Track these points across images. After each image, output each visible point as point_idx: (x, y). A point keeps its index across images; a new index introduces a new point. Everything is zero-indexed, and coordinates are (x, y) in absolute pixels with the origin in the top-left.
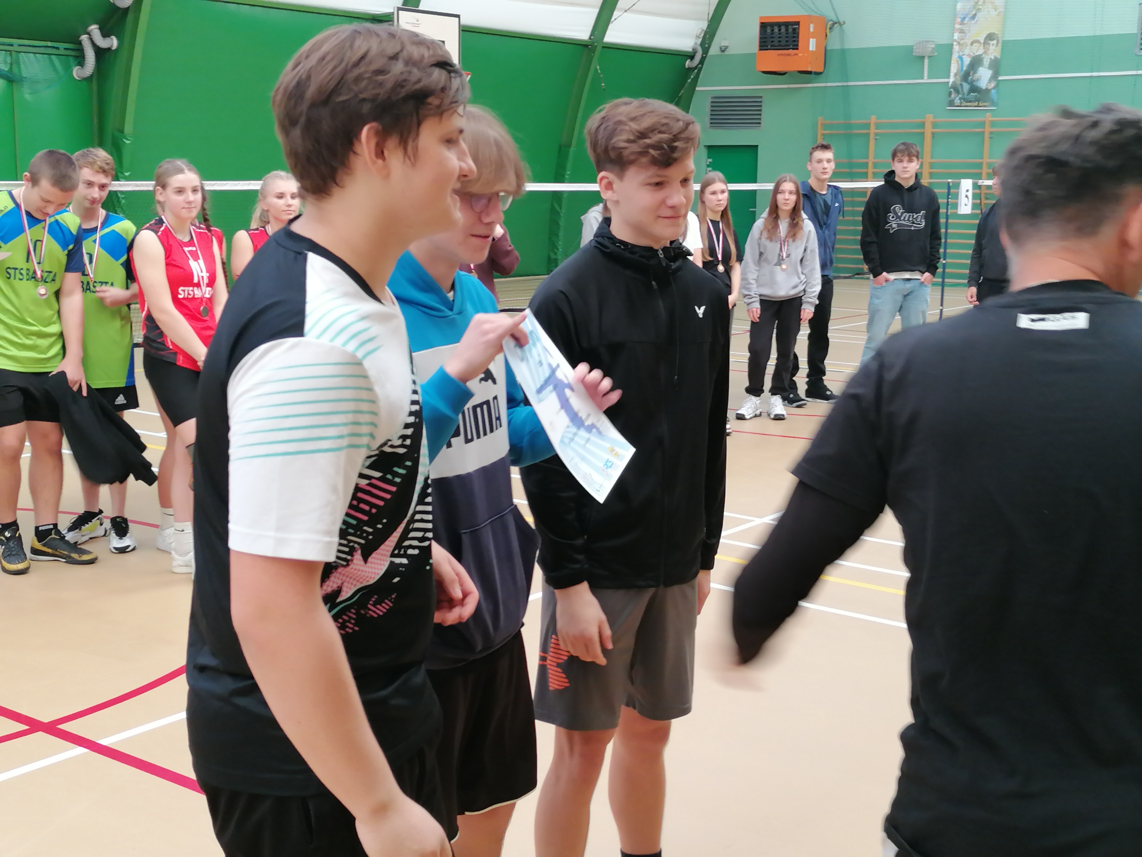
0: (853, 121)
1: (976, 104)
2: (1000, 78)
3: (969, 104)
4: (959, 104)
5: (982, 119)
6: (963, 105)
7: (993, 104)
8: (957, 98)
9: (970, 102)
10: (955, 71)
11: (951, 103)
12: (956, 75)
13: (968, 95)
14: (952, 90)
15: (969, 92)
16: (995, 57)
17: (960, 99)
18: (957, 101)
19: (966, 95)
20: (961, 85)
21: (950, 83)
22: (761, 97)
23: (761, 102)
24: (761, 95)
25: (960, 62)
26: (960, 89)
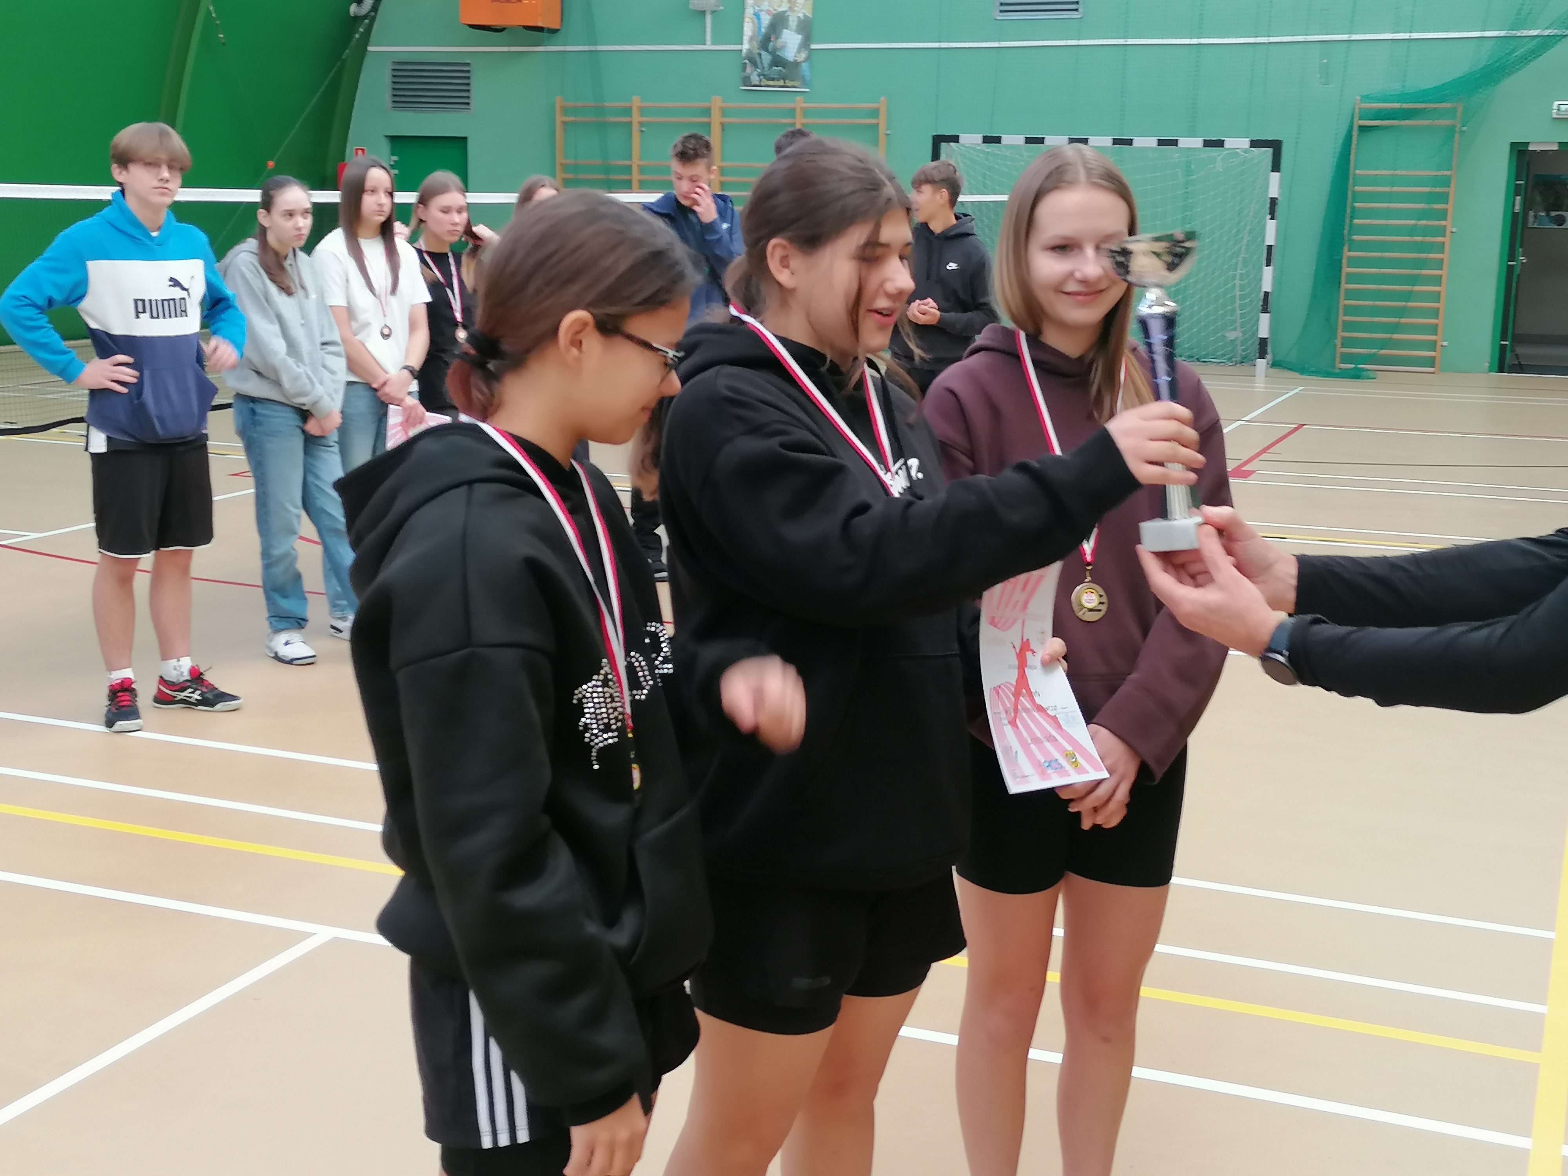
0: (606, 104)
1: (781, 83)
2: (813, 47)
3: (771, 83)
4: (758, 83)
5: (792, 105)
6: (762, 84)
7: (805, 84)
8: (755, 73)
9: (773, 79)
10: (750, 34)
11: (746, 81)
12: (751, 39)
13: (769, 70)
14: (747, 61)
15: (771, 66)
16: (805, 16)
17: (759, 75)
18: (755, 79)
19: (766, 69)
20: (760, 55)
21: (744, 51)
22: (468, 64)
23: (468, 71)
24: (468, 62)
25: (756, 21)
26: (758, 60)
